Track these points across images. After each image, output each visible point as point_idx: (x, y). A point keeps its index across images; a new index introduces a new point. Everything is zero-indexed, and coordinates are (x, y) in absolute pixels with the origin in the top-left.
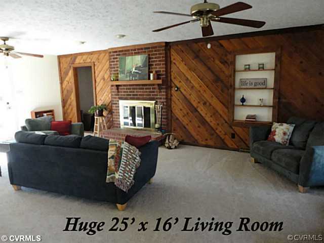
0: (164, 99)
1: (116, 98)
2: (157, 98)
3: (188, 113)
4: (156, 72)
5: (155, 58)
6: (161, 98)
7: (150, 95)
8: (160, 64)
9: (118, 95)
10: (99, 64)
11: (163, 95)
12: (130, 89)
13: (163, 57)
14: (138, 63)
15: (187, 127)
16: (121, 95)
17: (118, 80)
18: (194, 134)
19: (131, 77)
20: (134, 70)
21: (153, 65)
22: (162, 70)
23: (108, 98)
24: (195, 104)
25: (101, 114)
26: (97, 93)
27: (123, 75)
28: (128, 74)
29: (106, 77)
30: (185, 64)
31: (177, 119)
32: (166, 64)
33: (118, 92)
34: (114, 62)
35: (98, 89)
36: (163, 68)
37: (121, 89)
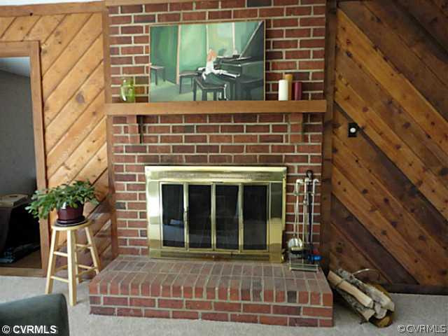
0: (314, 159)
1: (131, 159)
2: (289, 159)
3: (386, 201)
4: (295, 76)
5: (290, 33)
6: (305, 159)
7: (265, 149)
8: (307, 55)
9: (143, 149)
10: (58, 48)
11: (312, 149)
12: (190, 129)
13: (316, 33)
14: (225, 45)
15: (382, 239)
16: (153, 149)
17: (145, 100)
18: (405, 259)
19: (199, 92)
20: (210, 68)
21: (279, 55)
22: (311, 71)
23: (94, 160)
24: (412, 174)
25: (75, 217)
26: (49, 143)
27: (168, 84)
28: (189, 82)
29: (89, 90)
30: (385, 59)
31: (351, 217)
32: (326, 55)
33: (142, 139)
34: (128, 40)
35: (54, 129)
36: (314, 65)
37: (156, 130)
